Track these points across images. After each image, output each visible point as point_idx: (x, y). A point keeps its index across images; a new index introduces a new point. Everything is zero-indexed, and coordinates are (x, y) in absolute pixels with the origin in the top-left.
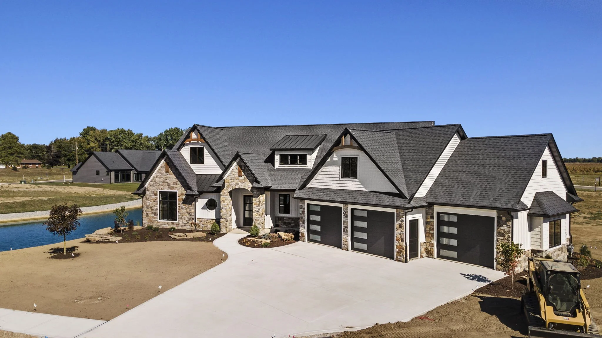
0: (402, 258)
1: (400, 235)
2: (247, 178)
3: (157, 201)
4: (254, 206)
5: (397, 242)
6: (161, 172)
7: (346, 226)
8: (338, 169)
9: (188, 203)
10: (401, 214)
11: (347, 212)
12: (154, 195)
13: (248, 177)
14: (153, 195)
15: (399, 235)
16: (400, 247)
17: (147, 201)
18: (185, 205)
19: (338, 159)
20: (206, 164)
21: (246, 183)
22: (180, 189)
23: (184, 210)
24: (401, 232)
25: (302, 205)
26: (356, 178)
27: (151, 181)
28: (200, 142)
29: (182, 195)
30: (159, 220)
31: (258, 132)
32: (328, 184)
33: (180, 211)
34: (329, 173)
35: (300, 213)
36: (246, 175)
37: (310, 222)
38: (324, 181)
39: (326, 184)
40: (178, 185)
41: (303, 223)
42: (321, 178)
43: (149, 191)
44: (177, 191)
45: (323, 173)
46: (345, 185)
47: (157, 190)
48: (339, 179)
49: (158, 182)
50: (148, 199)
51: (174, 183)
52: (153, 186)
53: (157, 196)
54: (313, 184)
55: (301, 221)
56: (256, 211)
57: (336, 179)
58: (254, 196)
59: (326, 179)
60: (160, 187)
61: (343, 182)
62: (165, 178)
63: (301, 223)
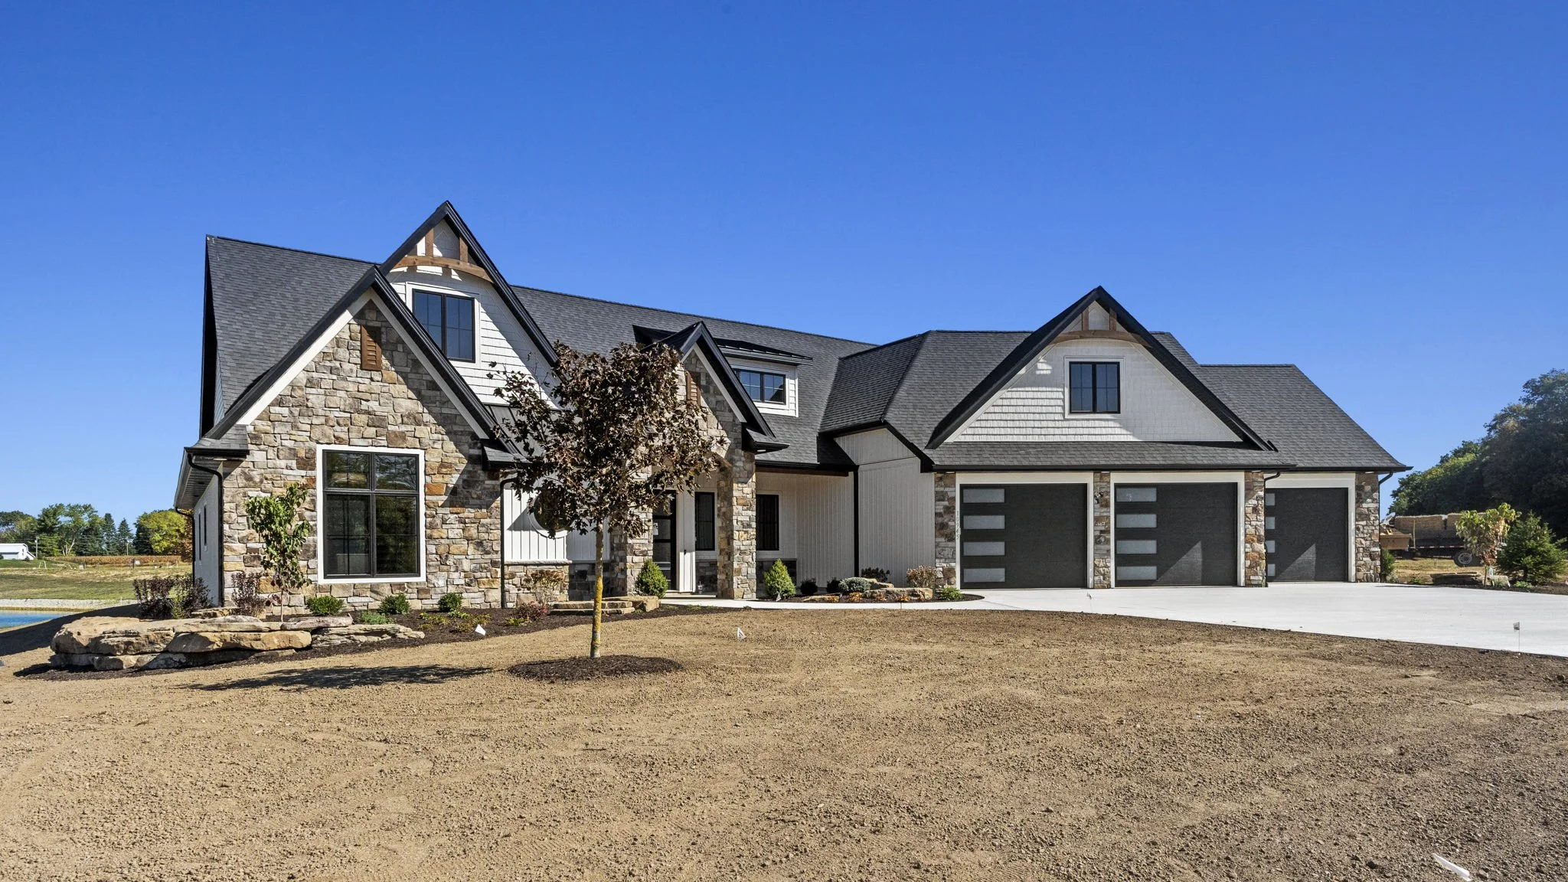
0: (1261, 578)
1: (1256, 528)
2: (717, 418)
3: (315, 495)
5: (1248, 545)
6: (338, 364)
7: (1101, 529)
8: (1059, 392)
9: (471, 502)
10: (1255, 484)
11: (1108, 493)
12: (294, 466)
13: (718, 414)
14: (288, 468)
15: (1251, 530)
16: (1257, 555)
18: (457, 510)
19: (1055, 367)
20: (483, 365)
22: (438, 445)
23: (455, 531)
24: (1259, 523)
25: (947, 489)
26: (1117, 412)
27: (277, 402)
29: (443, 471)
30: (325, 576)
32: (1023, 431)
33: (436, 536)
34: (1027, 402)
35: (936, 514)
36: (713, 405)
37: (968, 536)
38: (1010, 424)
39: (1017, 431)
40: (422, 427)
41: (949, 541)
42: (997, 417)
43: (262, 447)
44: (421, 453)
45: (1006, 402)
46: (1080, 431)
47: (313, 444)
48: (1064, 417)
49: (320, 410)
50: (261, 482)
51: (405, 419)
52: (289, 426)
53: (313, 470)
54: (970, 431)
55: (942, 535)
56: (743, 524)
57: (1051, 417)
58: (738, 475)
59: (1016, 417)
60: (329, 431)
61: (1074, 423)
62: (360, 395)
63: (943, 540)
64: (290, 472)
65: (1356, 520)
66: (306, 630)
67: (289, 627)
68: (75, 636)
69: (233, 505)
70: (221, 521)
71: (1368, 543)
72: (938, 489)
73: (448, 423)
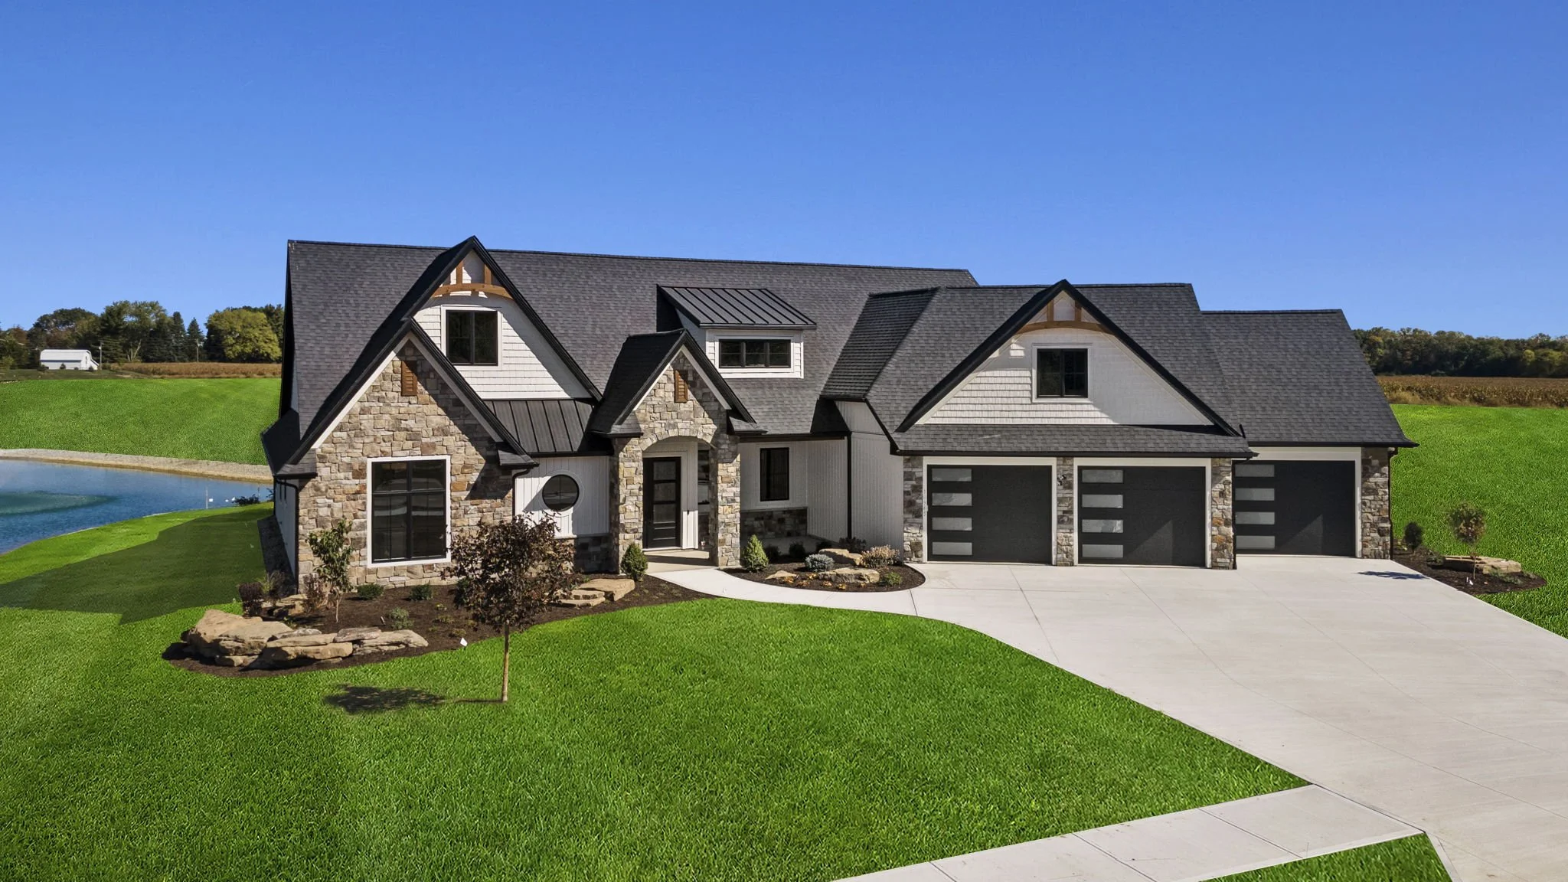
0: (1228, 561)
1: (1223, 512)
2: (703, 407)
3: (365, 498)
4: (721, 486)
5: (1215, 528)
6: (383, 393)
7: (1066, 509)
8: (1028, 377)
9: (488, 495)
10: (1223, 469)
11: (1071, 475)
12: (351, 477)
13: (704, 404)
14: (346, 478)
15: (1218, 513)
16: (1223, 538)
17: (318, 501)
18: (475, 502)
19: (1025, 352)
20: (505, 368)
21: (700, 420)
22: (461, 451)
23: (473, 519)
24: (1226, 507)
25: (914, 470)
26: (1085, 395)
27: (340, 428)
28: (482, 294)
29: (466, 471)
30: (373, 562)
31: (563, 271)
32: (992, 414)
33: (459, 523)
34: (994, 387)
35: (905, 492)
36: (700, 397)
37: (935, 512)
38: (979, 407)
39: (985, 414)
40: (449, 437)
41: (916, 517)
42: (966, 401)
43: (327, 464)
44: (447, 458)
45: (974, 387)
46: (1048, 414)
47: (365, 458)
48: (1031, 400)
49: (370, 431)
50: (326, 491)
51: (435, 432)
52: (347, 446)
53: (364, 478)
54: (940, 414)
55: (910, 512)
56: (727, 500)
57: (1019, 401)
58: (723, 457)
59: (984, 401)
60: (377, 447)
61: (1042, 407)
62: (400, 416)
63: (911, 516)
64: (347, 482)
65: (1363, 495)
66: (349, 641)
67: (338, 641)
68: (202, 636)
69: (306, 511)
70: (297, 523)
71: (1376, 518)
72: (906, 470)
73: (472, 433)
